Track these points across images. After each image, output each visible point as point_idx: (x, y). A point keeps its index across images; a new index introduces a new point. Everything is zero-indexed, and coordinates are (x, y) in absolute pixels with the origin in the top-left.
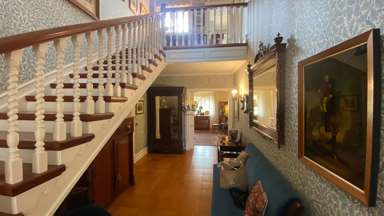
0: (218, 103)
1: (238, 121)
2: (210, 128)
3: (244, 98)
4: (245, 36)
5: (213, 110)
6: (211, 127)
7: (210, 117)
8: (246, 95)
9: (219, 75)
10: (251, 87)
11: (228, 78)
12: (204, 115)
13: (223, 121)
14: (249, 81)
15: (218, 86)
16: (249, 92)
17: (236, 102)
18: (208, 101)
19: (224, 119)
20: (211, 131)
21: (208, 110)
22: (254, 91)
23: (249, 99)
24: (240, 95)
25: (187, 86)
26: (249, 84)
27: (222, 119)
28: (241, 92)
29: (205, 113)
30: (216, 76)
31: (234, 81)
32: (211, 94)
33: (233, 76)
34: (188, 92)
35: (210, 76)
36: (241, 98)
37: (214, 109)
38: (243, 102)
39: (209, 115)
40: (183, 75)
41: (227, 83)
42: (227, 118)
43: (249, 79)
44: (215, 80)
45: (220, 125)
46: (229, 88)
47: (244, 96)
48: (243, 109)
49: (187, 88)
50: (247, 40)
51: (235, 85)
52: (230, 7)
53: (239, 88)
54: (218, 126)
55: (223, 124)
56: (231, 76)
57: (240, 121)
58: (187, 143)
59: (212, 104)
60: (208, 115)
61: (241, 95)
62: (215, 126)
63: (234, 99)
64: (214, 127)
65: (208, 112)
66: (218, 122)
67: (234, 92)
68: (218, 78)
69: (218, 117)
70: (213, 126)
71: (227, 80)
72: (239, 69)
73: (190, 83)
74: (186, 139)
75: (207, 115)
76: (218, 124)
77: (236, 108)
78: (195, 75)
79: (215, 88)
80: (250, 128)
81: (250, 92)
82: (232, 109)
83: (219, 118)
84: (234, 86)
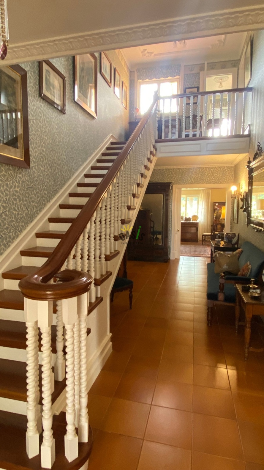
0: (211, 204)
1: (237, 223)
2: (198, 239)
3: (244, 195)
4: (248, 125)
5: (203, 214)
6: (200, 237)
7: (197, 223)
8: (246, 192)
9: (216, 167)
10: (250, 183)
11: (226, 170)
12: (190, 221)
13: (217, 229)
14: (249, 177)
15: (213, 181)
16: (248, 188)
17: (236, 201)
18: (197, 201)
19: (219, 226)
20: (200, 242)
21: (196, 214)
22: (253, 187)
23: (248, 197)
24: (240, 192)
25: (174, 181)
26: (248, 181)
27: (216, 226)
28: (242, 189)
29: (191, 218)
30: (212, 169)
31: (234, 175)
32: (201, 191)
33: (233, 168)
34: (175, 188)
35: (204, 168)
36: (241, 196)
37: (204, 212)
38: (242, 200)
39: (198, 221)
40: (168, 167)
41: (226, 178)
42: (223, 226)
43: (248, 176)
44: (210, 173)
45: (212, 234)
46: (228, 183)
47: (244, 193)
48: (242, 208)
49: (174, 184)
50: (250, 131)
51: (236, 180)
52: (231, 92)
53: (239, 183)
54: (211, 235)
55: (217, 234)
56: (230, 167)
57: (239, 223)
58: (172, 252)
59: (202, 205)
60: (196, 222)
61: (242, 192)
62: (205, 235)
63: (234, 197)
64: (204, 237)
65: (195, 217)
66: (210, 231)
67: (233, 189)
68: (213, 171)
69: (210, 223)
70: (203, 235)
71: (226, 173)
72: (241, 161)
73: (177, 178)
74: (170, 246)
75: (194, 222)
76: (210, 234)
77: (236, 209)
78: (184, 168)
79: (209, 184)
80: (248, 226)
81: (249, 190)
82: (230, 210)
83: (212, 224)
84: (234, 181)
